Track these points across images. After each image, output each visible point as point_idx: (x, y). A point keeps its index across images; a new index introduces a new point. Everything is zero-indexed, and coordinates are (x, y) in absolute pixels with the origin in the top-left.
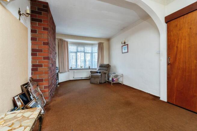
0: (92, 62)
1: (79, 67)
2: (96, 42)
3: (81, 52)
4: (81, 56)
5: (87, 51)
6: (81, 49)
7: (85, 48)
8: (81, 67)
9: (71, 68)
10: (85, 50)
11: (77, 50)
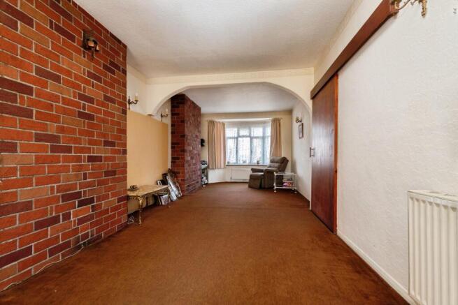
0: (263, 155)
1: (241, 163)
2: (269, 119)
3: (244, 136)
4: (244, 143)
5: (255, 135)
6: (244, 132)
7: (252, 129)
8: (244, 162)
9: (228, 162)
10: (252, 133)
11: (238, 133)
